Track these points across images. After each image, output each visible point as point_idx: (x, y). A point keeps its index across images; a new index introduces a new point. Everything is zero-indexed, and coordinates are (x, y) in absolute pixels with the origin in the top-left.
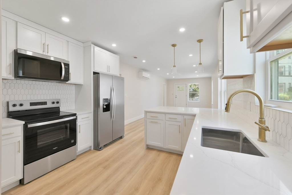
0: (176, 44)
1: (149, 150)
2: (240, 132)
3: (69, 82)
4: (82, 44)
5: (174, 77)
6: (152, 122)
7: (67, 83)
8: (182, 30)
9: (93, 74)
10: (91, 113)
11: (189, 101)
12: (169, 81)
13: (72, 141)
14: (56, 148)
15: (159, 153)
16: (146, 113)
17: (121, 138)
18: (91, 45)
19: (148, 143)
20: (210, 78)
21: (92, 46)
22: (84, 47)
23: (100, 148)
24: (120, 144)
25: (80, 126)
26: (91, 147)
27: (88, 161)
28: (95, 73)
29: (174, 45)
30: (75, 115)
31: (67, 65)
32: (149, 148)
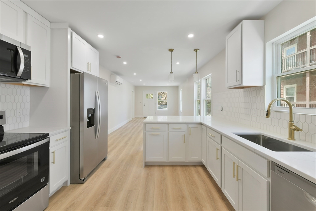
0: (173, 50)
1: (149, 167)
2: (260, 135)
3: (28, 82)
4: (48, 24)
5: (144, 84)
6: (153, 134)
7: (24, 83)
8: (191, 36)
9: (71, 73)
10: (67, 131)
11: (158, 109)
12: (137, 88)
13: (43, 180)
14: (14, 200)
15: (161, 168)
16: (145, 125)
17: (104, 159)
18: (67, 29)
19: (147, 160)
20: (177, 87)
21: (70, 30)
22: (52, 29)
23: (84, 180)
24: (107, 167)
25: (54, 152)
26: (67, 182)
27: (74, 203)
28: (73, 72)
29: (171, 50)
30: (46, 136)
31: (27, 53)
32: (148, 165)
